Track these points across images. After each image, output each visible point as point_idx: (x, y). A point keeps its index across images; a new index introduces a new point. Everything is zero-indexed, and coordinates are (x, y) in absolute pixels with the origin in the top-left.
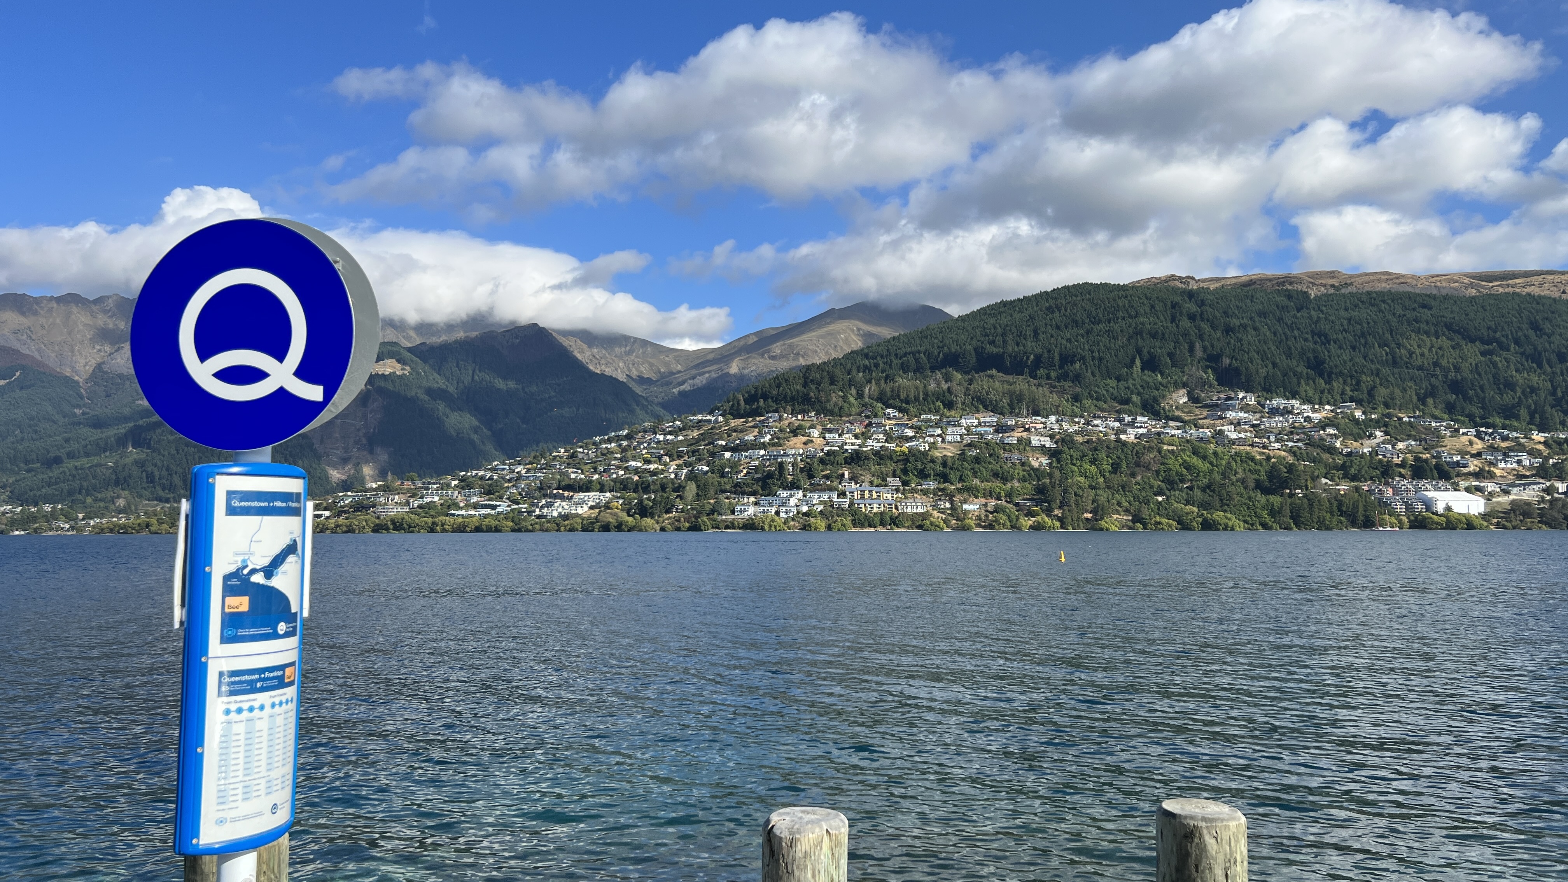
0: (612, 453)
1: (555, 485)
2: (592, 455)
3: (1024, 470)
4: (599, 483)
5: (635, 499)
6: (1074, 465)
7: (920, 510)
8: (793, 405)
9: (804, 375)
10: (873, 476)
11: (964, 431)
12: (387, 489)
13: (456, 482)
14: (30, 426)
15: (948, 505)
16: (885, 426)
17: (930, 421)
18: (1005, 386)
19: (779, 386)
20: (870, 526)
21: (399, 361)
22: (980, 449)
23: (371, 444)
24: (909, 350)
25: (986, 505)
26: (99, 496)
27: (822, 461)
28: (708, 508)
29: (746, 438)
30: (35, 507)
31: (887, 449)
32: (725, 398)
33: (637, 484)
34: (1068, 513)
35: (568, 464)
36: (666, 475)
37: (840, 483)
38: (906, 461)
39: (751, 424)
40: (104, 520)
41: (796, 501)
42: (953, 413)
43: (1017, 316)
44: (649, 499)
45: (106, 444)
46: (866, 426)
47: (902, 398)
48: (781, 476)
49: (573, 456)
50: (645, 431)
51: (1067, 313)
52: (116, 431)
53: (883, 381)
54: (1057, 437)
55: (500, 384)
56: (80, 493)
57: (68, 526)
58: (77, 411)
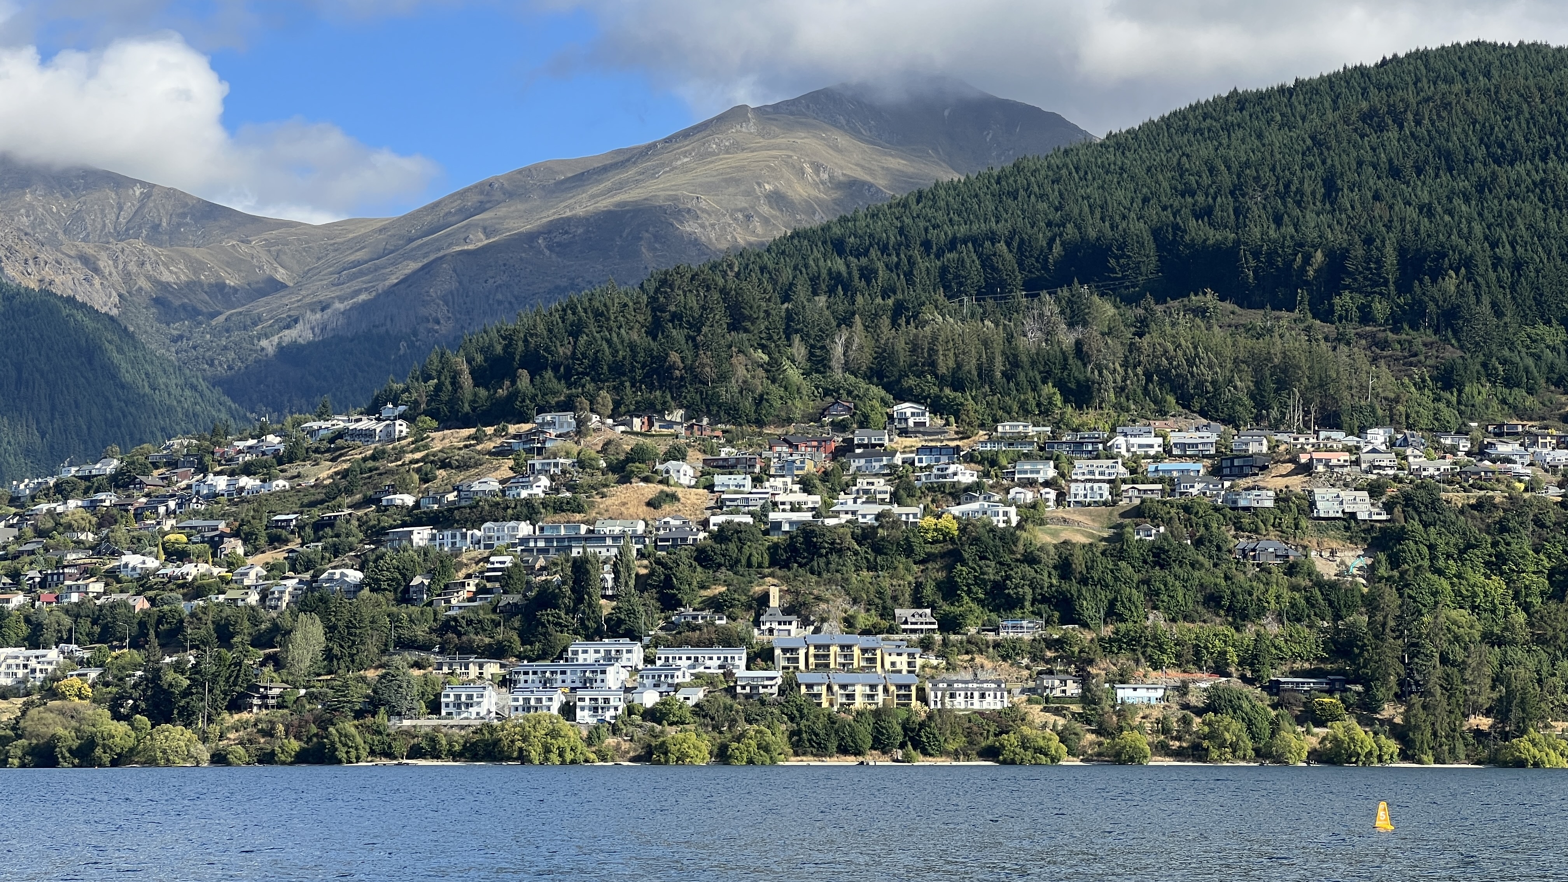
0: (69, 527)
3: (1294, 588)
4: (27, 620)
5: (136, 667)
6: (1440, 572)
7: (991, 704)
8: (617, 389)
9: (653, 300)
10: (855, 601)
11: (1121, 469)
15: (1073, 689)
16: (893, 453)
17: (1023, 439)
18: (1241, 340)
19: (575, 331)
20: (844, 750)
22: (1169, 522)
24: (963, 230)
25: (1183, 689)
27: (702, 557)
28: (358, 694)
29: (476, 487)
31: (896, 523)
32: (416, 366)
33: (143, 621)
34: (1422, 715)
36: (231, 594)
37: (757, 623)
38: (954, 557)
39: (490, 445)
41: (624, 674)
42: (1090, 417)
43: (1276, 137)
44: (178, 668)
46: (836, 455)
47: (942, 370)
48: (579, 600)
50: (173, 464)
51: (1422, 131)
53: (885, 321)
54: (1392, 491)
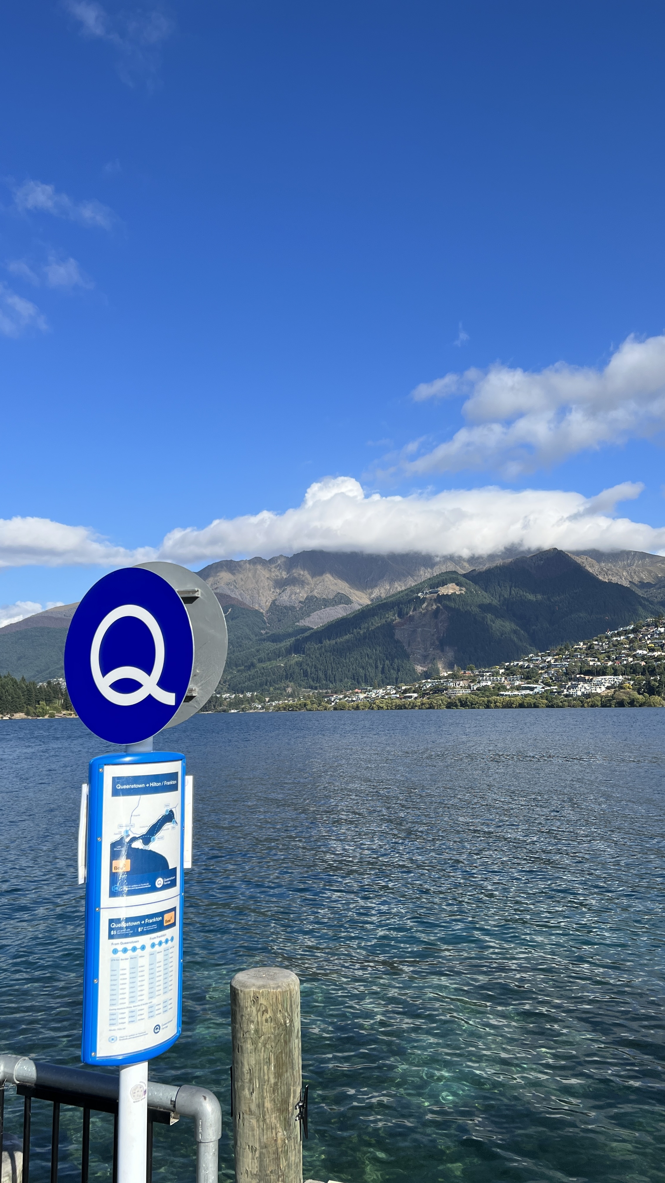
0: (622, 644)
1: (577, 671)
2: (606, 647)
4: (613, 669)
5: (643, 680)
12: (454, 677)
13: (503, 671)
14: (237, 643)
21: (457, 584)
23: (442, 645)
26: (277, 686)
30: (242, 694)
33: (644, 668)
35: (587, 654)
40: (281, 702)
44: (655, 680)
45: (280, 652)
49: (590, 648)
50: (648, 626)
52: (284, 644)
55: (531, 597)
56: (266, 685)
57: (260, 706)
58: (263, 632)
